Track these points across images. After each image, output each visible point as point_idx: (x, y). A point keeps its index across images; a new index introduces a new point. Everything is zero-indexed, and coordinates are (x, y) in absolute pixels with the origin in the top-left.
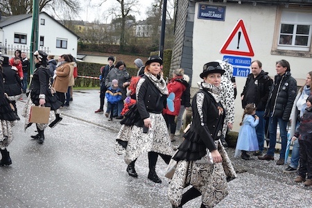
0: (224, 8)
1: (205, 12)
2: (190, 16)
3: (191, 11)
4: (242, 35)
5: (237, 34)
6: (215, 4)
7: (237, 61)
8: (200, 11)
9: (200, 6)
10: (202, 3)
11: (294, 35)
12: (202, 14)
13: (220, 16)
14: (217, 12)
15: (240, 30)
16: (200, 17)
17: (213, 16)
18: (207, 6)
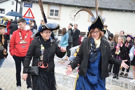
0: (32, 4)
2: (21, 6)
3: (22, 4)
4: (30, 12)
6: (28, 2)
7: (28, 20)
8: (24, 4)
9: (24, 3)
10: (25, 2)
11: (54, 13)
12: (25, 5)
13: (31, 6)
14: (30, 5)
15: (29, 11)
16: (24, 6)
17: (29, 6)
18: (26, 3)
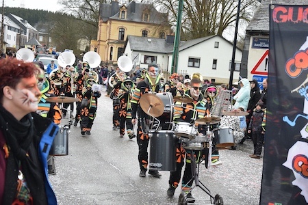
1: (257, 43)
2: (247, 46)
3: (247, 43)
5: (264, 60)
6: (263, 37)
8: (254, 43)
9: (254, 39)
10: (255, 36)
12: (255, 45)
13: (267, 46)
14: (266, 43)
15: (267, 57)
16: (254, 47)
18: (259, 38)
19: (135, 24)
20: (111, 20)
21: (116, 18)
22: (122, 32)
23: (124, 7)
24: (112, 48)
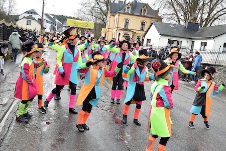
19: (136, 17)
20: (119, 13)
21: (123, 12)
22: (127, 23)
23: (129, 4)
24: (119, 34)
